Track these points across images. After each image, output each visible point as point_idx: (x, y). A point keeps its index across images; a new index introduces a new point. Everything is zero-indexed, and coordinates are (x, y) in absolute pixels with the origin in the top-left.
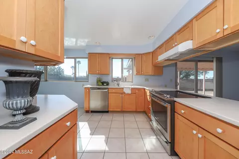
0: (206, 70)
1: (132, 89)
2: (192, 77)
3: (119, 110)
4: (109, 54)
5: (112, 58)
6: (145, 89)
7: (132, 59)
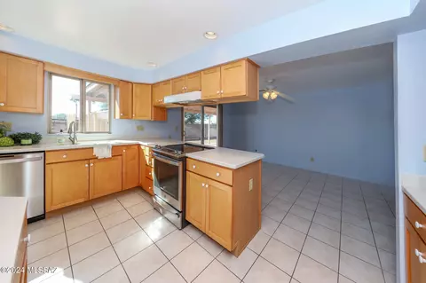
0: (210, 114)
1: (114, 147)
2: (198, 121)
3: (82, 200)
4: (44, 63)
5: (51, 74)
6: (139, 145)
7: (110, 85)
